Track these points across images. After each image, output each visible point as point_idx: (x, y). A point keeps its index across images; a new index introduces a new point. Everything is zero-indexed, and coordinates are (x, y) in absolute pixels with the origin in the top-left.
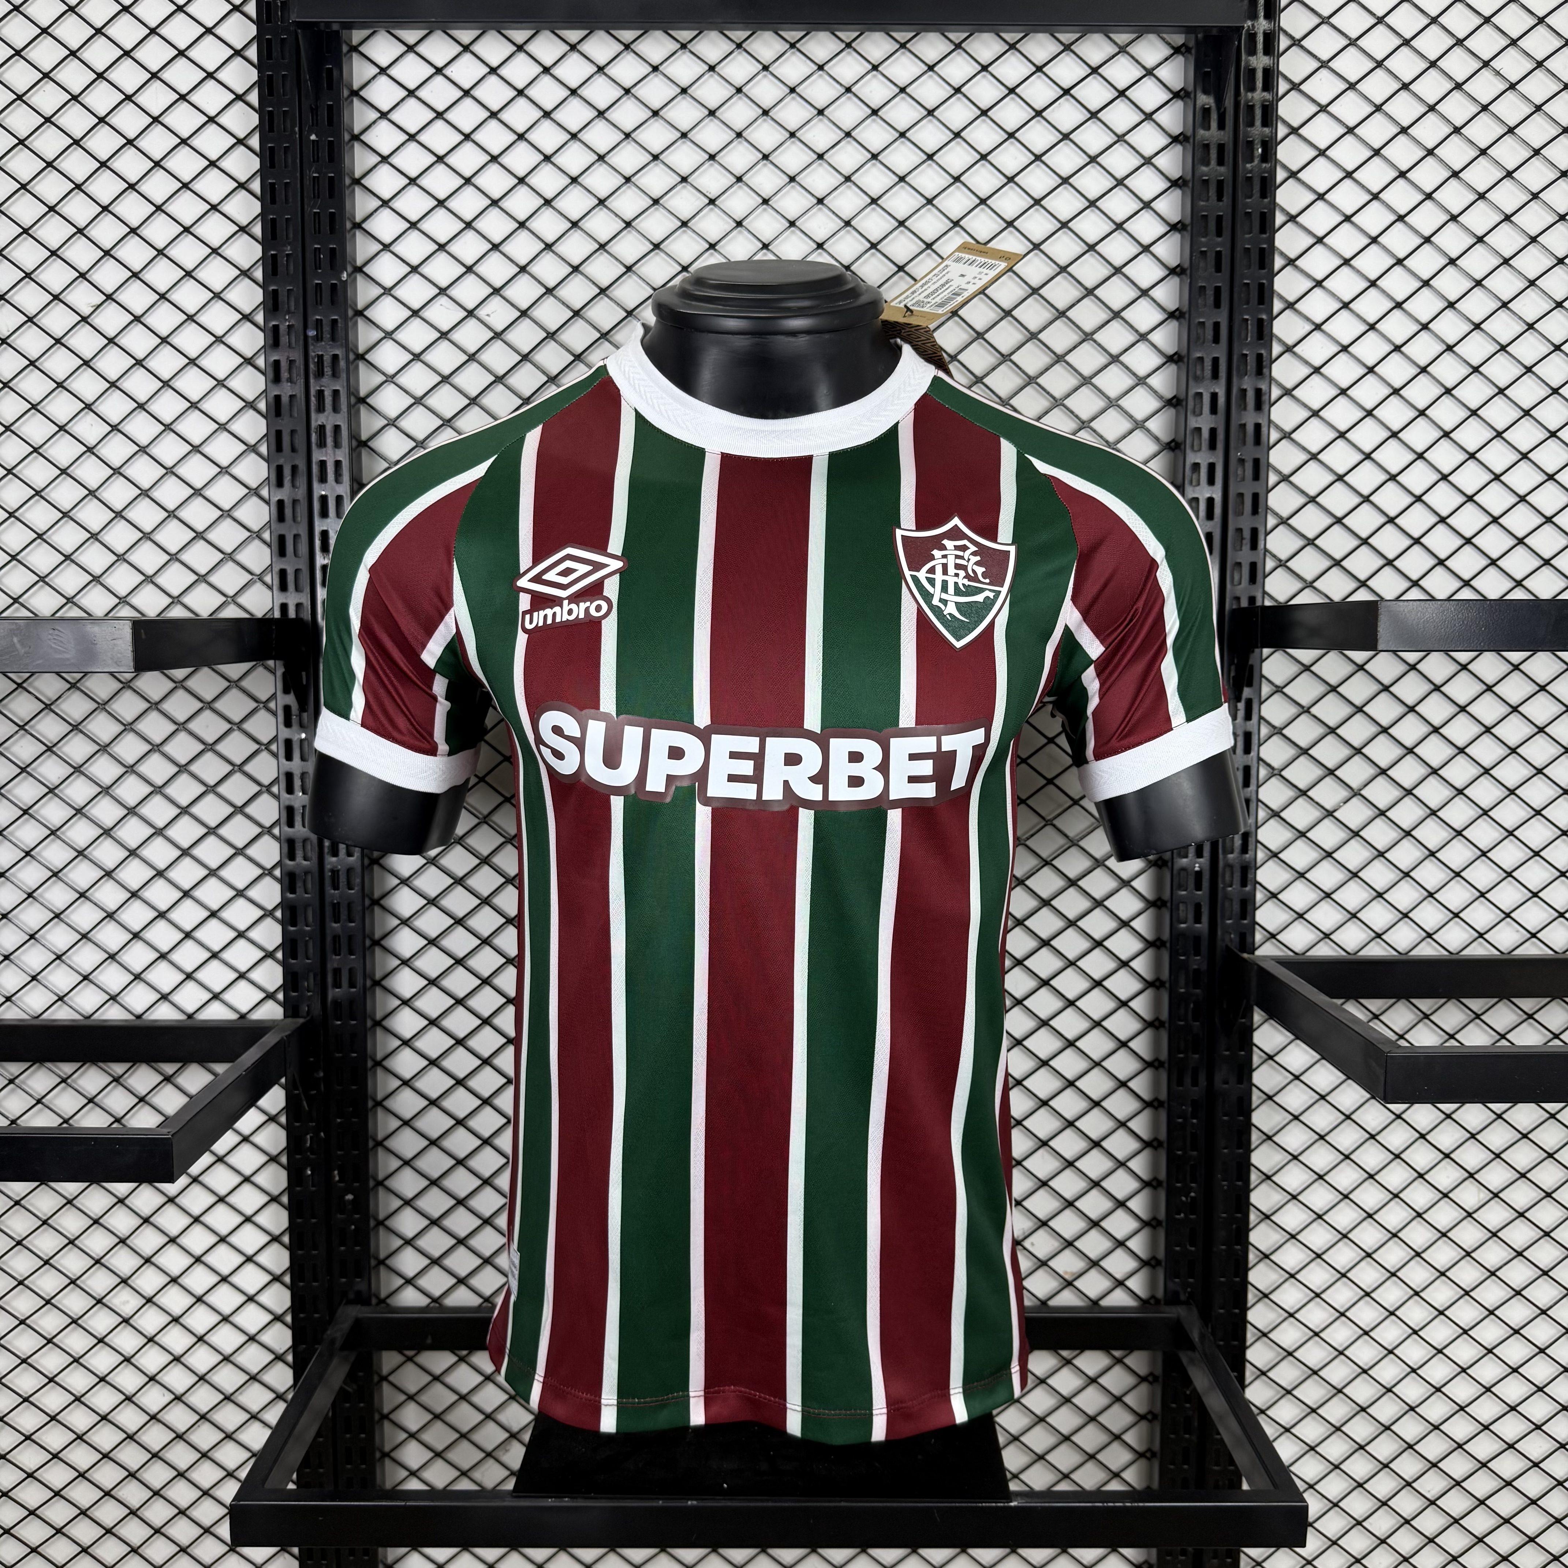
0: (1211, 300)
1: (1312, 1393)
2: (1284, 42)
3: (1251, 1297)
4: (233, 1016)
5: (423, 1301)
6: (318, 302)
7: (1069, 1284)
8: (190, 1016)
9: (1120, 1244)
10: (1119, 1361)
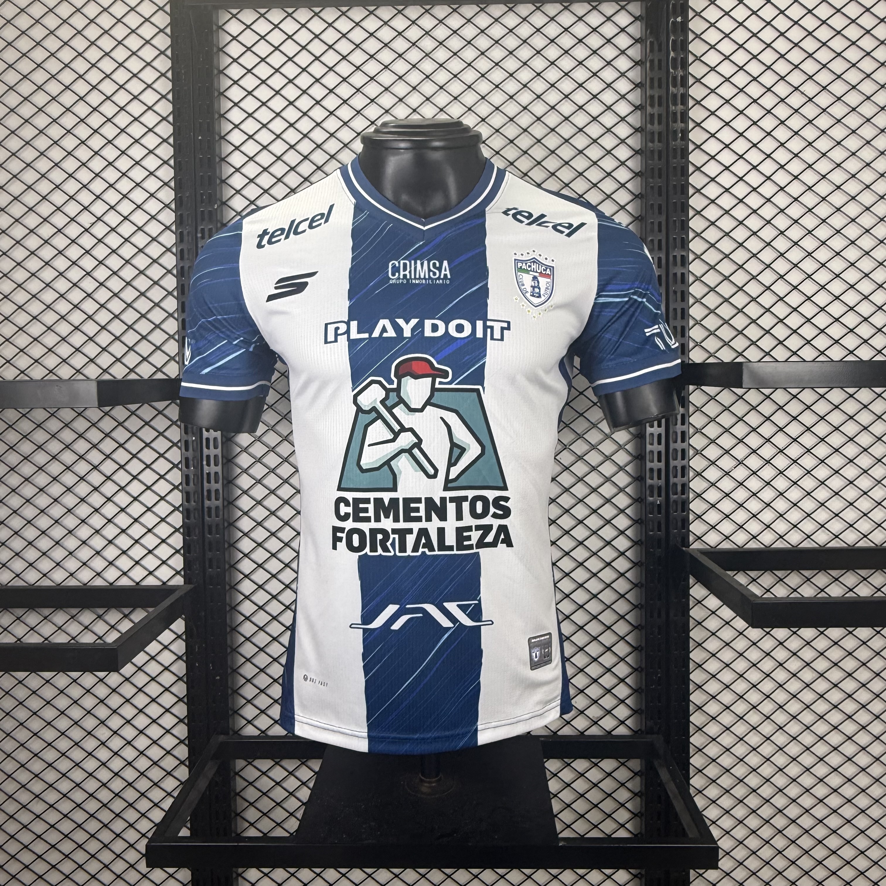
0: (656, 211)
1: (726, 781)
2: (691, 81)
3: (692, 729)
4: (159, 583)
5: (257, 733)
6: (203, 219)
7: (596, 723)
8: (138, 583)
9: (622, 701)
10: (623, 764)
